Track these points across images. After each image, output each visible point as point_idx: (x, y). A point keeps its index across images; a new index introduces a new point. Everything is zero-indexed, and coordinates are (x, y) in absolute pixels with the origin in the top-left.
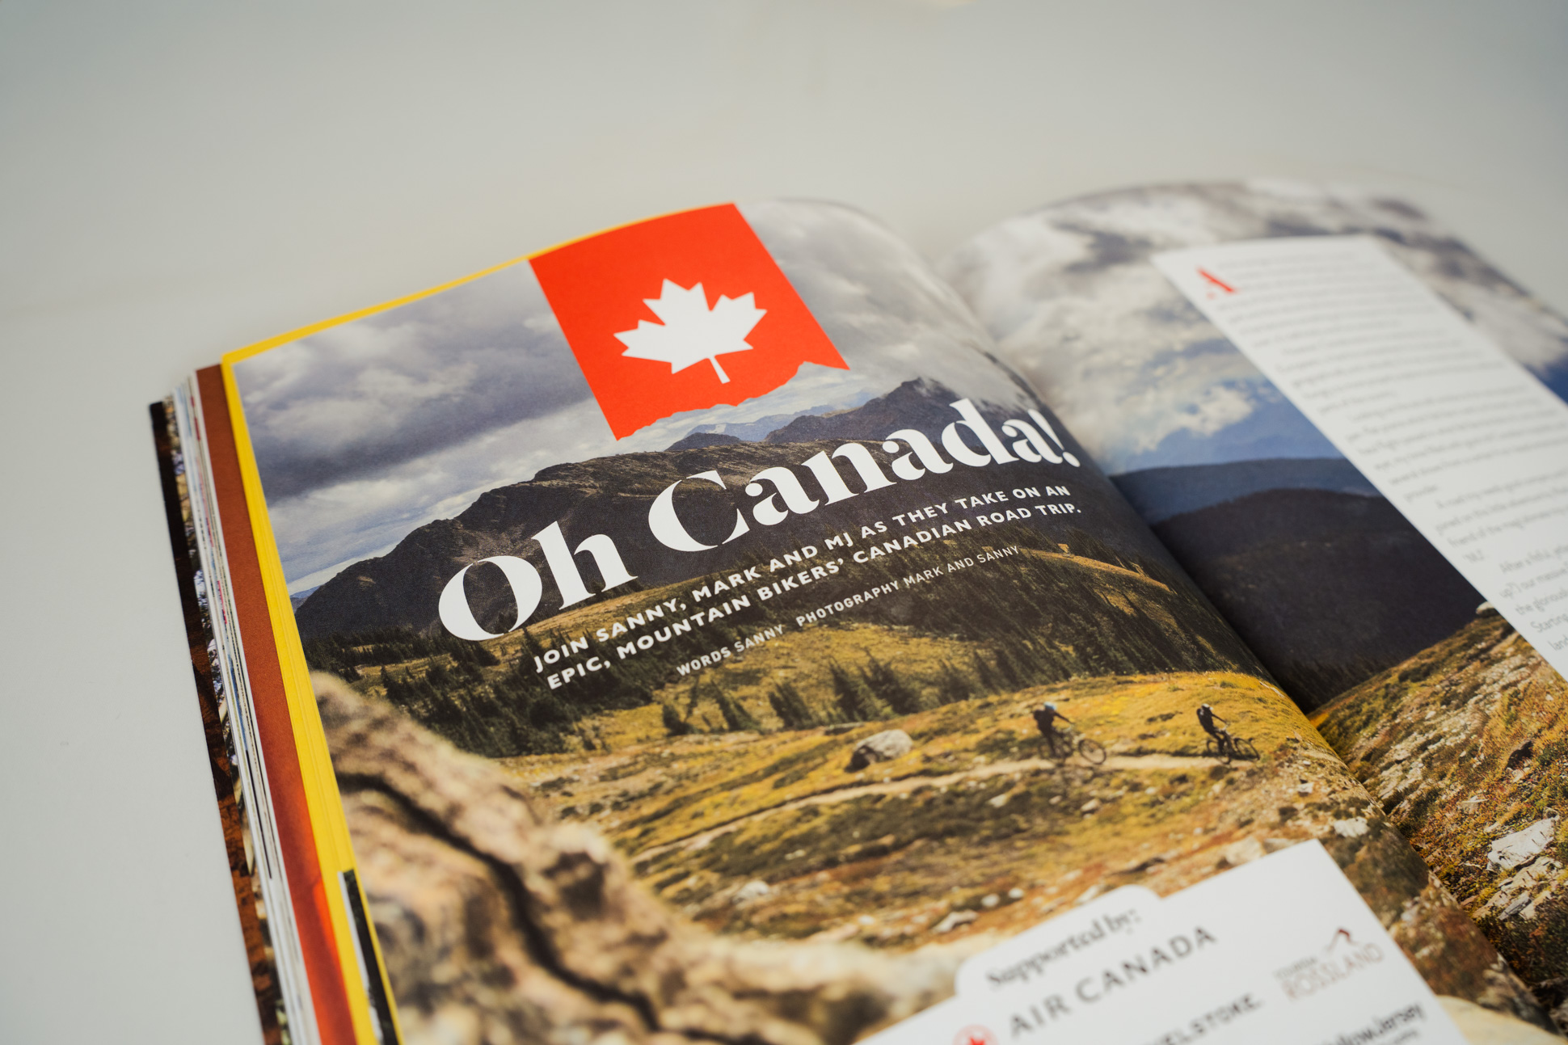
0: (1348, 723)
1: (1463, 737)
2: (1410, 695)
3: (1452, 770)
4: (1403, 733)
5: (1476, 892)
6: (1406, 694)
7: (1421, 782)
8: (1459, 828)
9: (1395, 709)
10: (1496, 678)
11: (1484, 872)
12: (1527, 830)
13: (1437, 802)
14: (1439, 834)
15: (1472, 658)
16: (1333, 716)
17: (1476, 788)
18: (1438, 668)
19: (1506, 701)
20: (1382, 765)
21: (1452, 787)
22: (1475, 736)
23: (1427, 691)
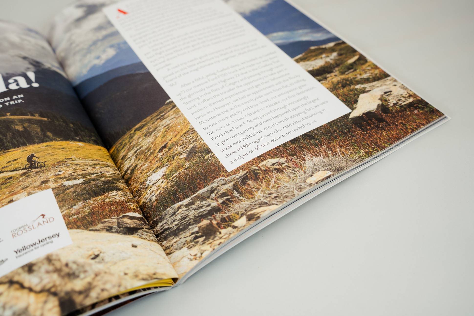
0: (119, 149)
1: (148, 146)
2: (136, 136)
3: (142, 157)
4: (132, 148)
5: (142, 195)
6: (135, 135)
7: (134, 163)
8: (141, 175)
9: (131, 141)
10: (163, 124)
11: (145, 188)
12: (158, 172)
13: (136, 168)
14: (136, 178)
15: (158, 119)
16: (116, 147)
17: (147, 161)
18: (146, 125)
19: (164, 131)
20: (125, 160)
21: (141, 163)
22: (151, 144)
23: (141, 133)
